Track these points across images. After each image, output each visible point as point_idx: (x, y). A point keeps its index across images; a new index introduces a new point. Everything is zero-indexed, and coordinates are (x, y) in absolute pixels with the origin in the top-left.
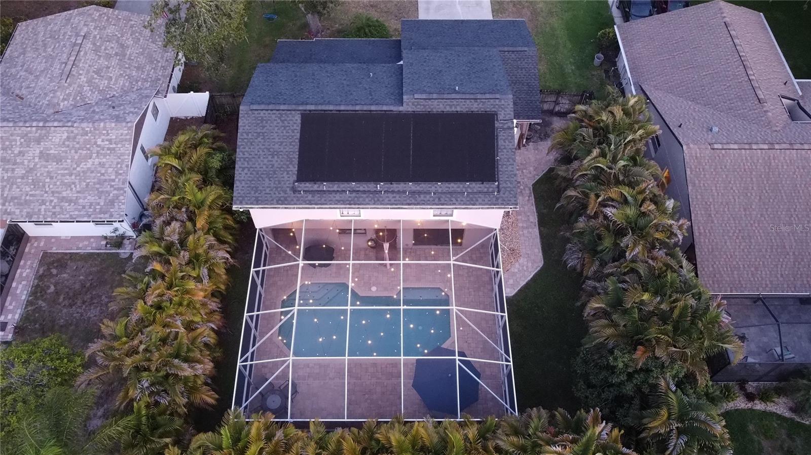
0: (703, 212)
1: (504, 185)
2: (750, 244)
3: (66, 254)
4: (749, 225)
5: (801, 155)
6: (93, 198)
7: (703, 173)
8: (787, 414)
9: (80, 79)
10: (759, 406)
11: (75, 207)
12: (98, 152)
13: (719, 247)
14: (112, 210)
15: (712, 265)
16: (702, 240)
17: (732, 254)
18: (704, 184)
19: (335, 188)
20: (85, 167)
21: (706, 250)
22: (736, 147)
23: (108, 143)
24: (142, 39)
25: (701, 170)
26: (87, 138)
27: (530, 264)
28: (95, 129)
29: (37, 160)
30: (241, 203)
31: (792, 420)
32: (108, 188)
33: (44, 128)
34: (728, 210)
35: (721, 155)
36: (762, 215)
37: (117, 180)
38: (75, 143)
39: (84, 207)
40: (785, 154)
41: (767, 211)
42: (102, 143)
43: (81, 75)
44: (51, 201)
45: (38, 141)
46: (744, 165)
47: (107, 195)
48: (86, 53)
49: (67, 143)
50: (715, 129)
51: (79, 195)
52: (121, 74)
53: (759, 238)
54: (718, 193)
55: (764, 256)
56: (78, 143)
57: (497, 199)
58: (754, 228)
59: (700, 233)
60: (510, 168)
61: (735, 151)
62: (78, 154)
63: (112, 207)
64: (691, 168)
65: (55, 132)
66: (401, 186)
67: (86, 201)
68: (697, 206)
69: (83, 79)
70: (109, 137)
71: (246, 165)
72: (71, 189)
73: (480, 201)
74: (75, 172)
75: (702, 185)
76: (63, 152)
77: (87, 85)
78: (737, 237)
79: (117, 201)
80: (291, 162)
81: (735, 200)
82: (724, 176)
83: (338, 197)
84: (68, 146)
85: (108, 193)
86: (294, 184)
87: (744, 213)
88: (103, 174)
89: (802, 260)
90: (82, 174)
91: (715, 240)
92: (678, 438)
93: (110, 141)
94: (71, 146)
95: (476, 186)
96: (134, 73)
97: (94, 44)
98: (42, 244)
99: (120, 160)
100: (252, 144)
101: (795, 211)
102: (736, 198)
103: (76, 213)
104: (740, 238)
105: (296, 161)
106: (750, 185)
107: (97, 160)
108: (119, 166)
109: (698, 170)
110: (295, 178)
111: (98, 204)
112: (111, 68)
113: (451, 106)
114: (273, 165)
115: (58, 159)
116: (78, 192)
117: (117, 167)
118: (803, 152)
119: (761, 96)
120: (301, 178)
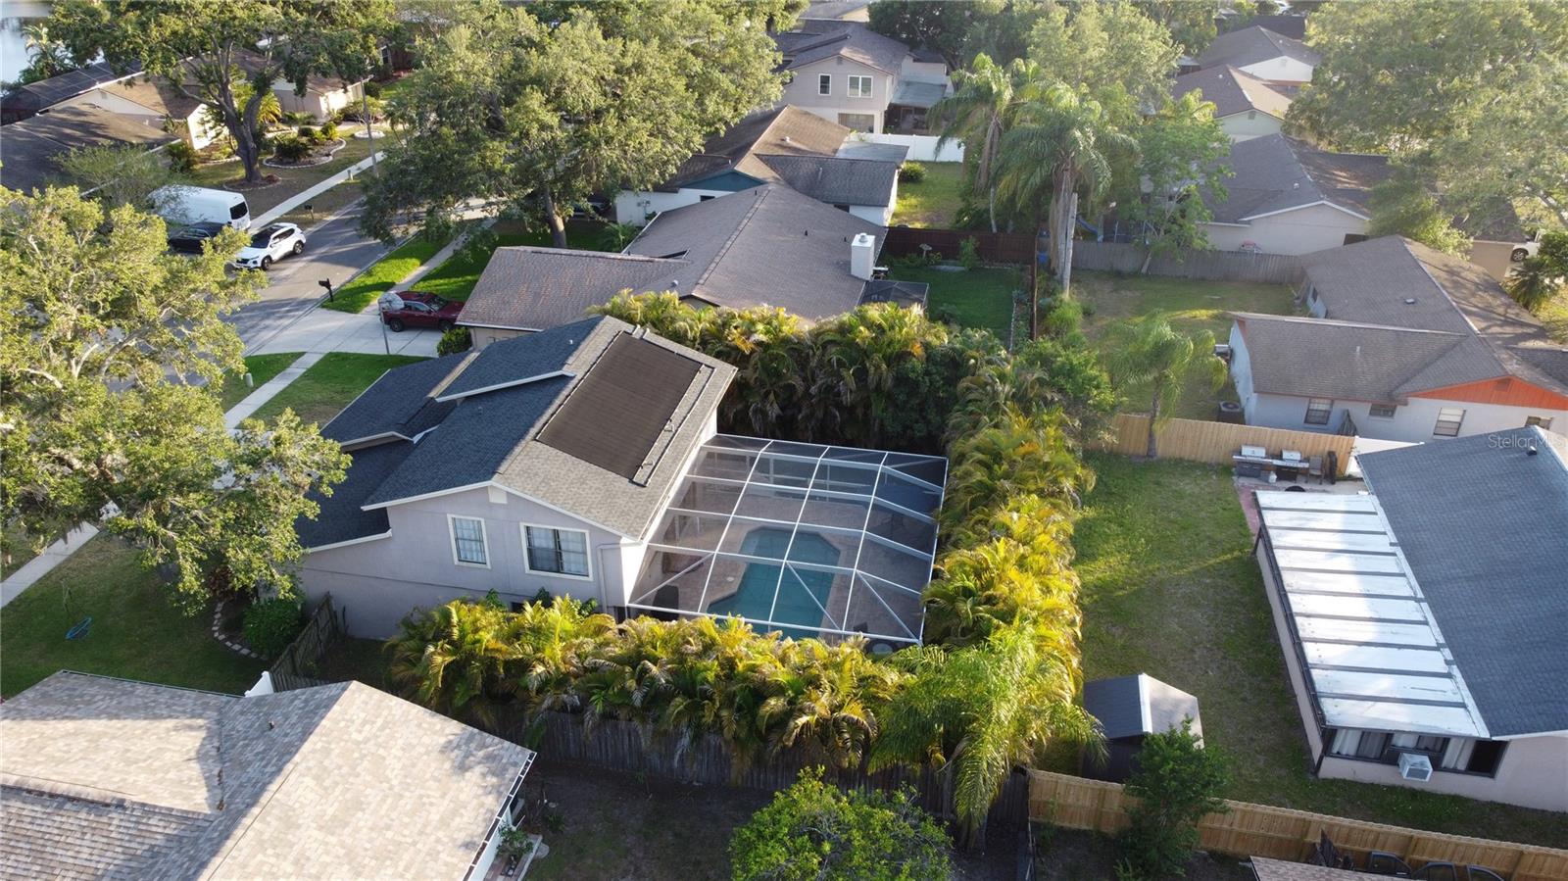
80: (602, 474)
105: (603, 470)
110: (624, 479)
112: (132, 747)
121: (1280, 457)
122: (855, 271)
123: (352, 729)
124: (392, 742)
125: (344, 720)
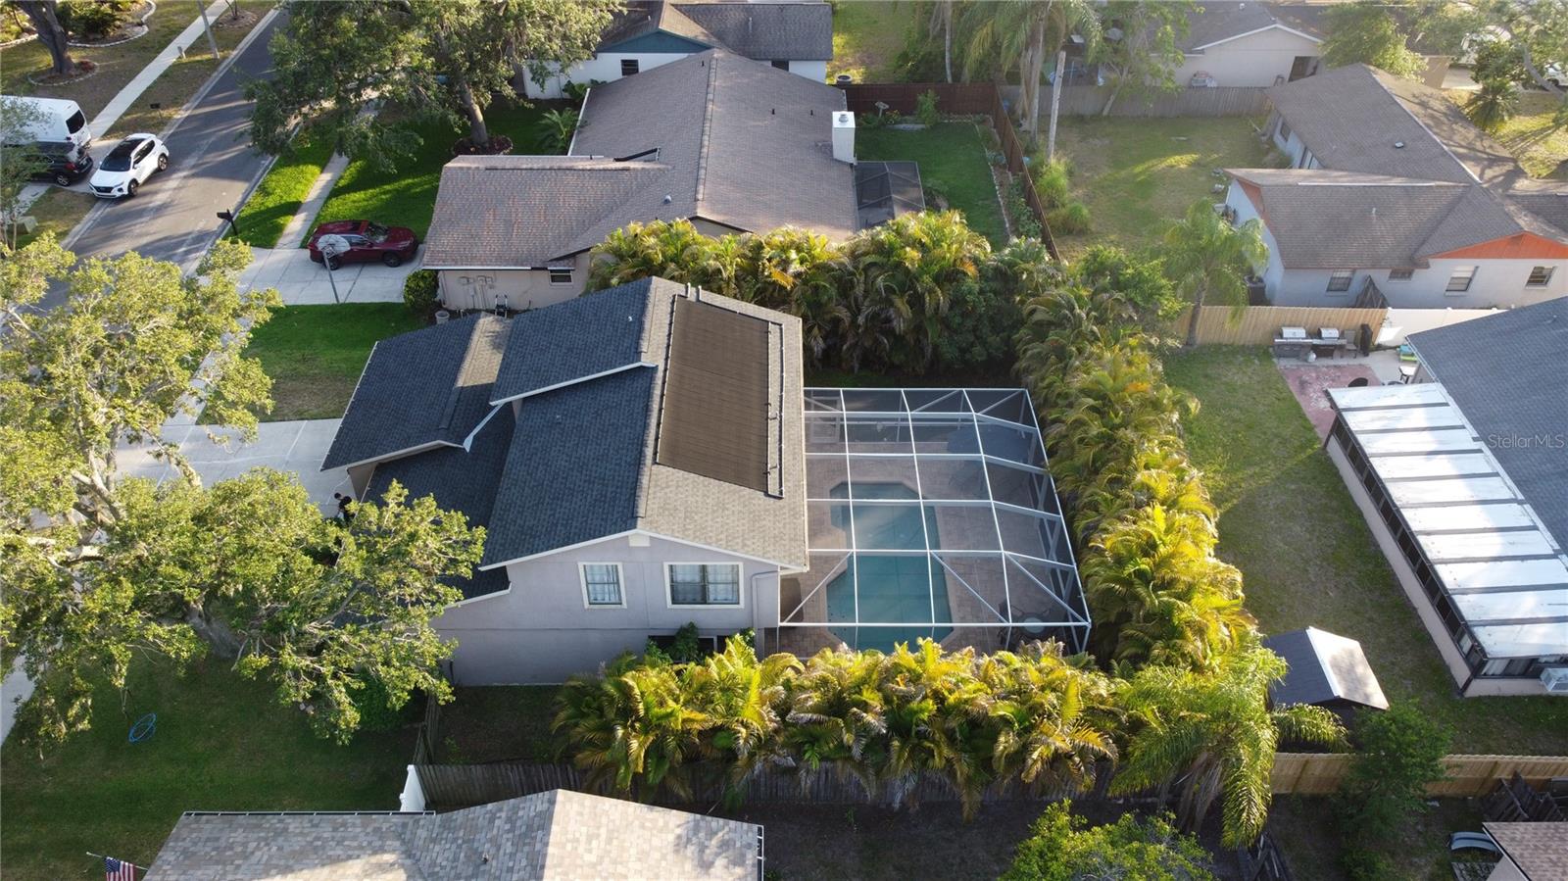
42: (595, 850)
70: (583, 839)
86: (769, 496)
93: (591, 837)
107: (630, 865)
108: (648, 824)
117: (651, 829)
120: (760, 486)
121: (1319, 335)
122: (838, 154)
123: (581, 850)
124: (625, 855)
125: (568, 841)
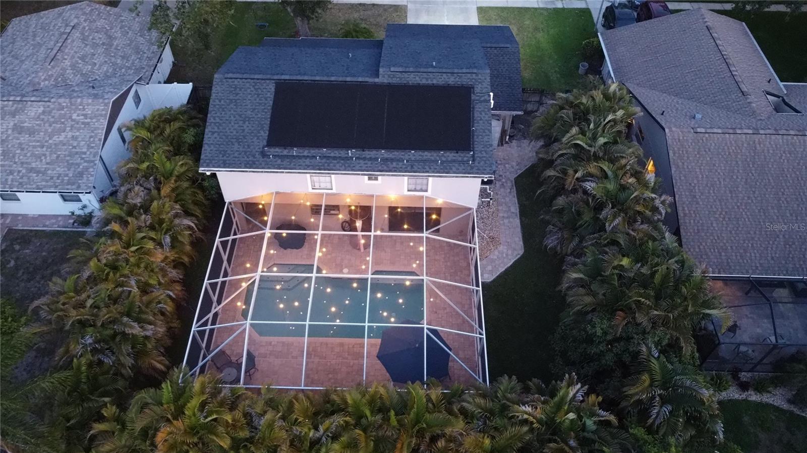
0: (687, 194)
1: (480, 155)
2: (737, 226)
3: (31, 231)
4: (736, 207)
5: (787, 140)
6: (63, 169)
7: (686, 155)
8: (785, 406)
9: (64, 63)
10: (754, 397)
11: (43, 177)
12: (72, 126)
13: (705, 228)
14: (80, 181)
15: (699, 246)
16: (688, 221)
17: (719, 235)
18: (687, 167)
19: (306, 153)
20: (57, 139)
21: (691, 231)
22: (720, 131)
23: (82, 117)
24: (130, 32)
25: (685, 152)
26: (63, 112)
27: (510, 252)
28: (71, 104)
29: (10, 132)
30: (208, 166)
31: (791, 413)
32: (79, 161)
33: (21, 102)
34: (714, 193)
35: (704, 139)
36: (749, 198)
37: (88, 153)
38: (50, 117)
39: (52, 178)
40: (770, 138)
41: (754, 192)
42: (78, 118)
43: (66, 59)
44: (19, 172)
45: (13, 115)
46: (728, 149)
47: (77, 167)
48: (73, 41)
49: (42, 117)
50: (699, 116)
51: (48, 166)
52: (106, 62)
53: (747, 220)
54: (702, 175)
55: (753, 239)
56: (53, 117)
57: (472, 168)
58: (741, 210)
59: (685, 215)
60: (486, 139)
61: (719, 136)
62: (52, 128)
63: (81, 178)
64: (673, 150)
65: (31, 106)
66: (372, 153)
67: (55, 172)
68: (681, 187)
69: (67, 63)
70: (84, 112)
71: (216, 129)
72: (41, 161)
73: (454, 169)
74: (46, 144)
75: (685, 167)
76: (37, 125)
77: (70, 68)
78: (724, 218)
79: (86, 173)
80: (262, 128)
81: (720, 182)
82: (708, 159)
83: (308, 161)
84: (43, 120)
85: (78, 165)
86: (263, 148)
87: (730, 195)
88: (74, 147)
89: (794, 243)
90: (53, 147)
91: (701, 222)
92: (661, 407)
93: (85, 116)
94: (46, 120)
95: (451, 155)
96: (119, 61)
97: (82, 34)
98: (8, 221)
99: (93, 134)
100: (223, 111)
101: (783, 194)
102: (722, 180)
103: (44, 183)
104: (727, 219)
105: (267, 127)
106: (736, 168)
107: (70, 133)
108: (92, 139)
109: (681, 152)
110: (265, 143)
111: (67, 175)
112: (96, 56)
113: (427, 79)
114: (244, 130)
115: (31, 132)
116: (47, 164)
117: (89, 141)
118: (789, 137)
119: (745, 89)
120: (271, 143)
123: (79, 112)
